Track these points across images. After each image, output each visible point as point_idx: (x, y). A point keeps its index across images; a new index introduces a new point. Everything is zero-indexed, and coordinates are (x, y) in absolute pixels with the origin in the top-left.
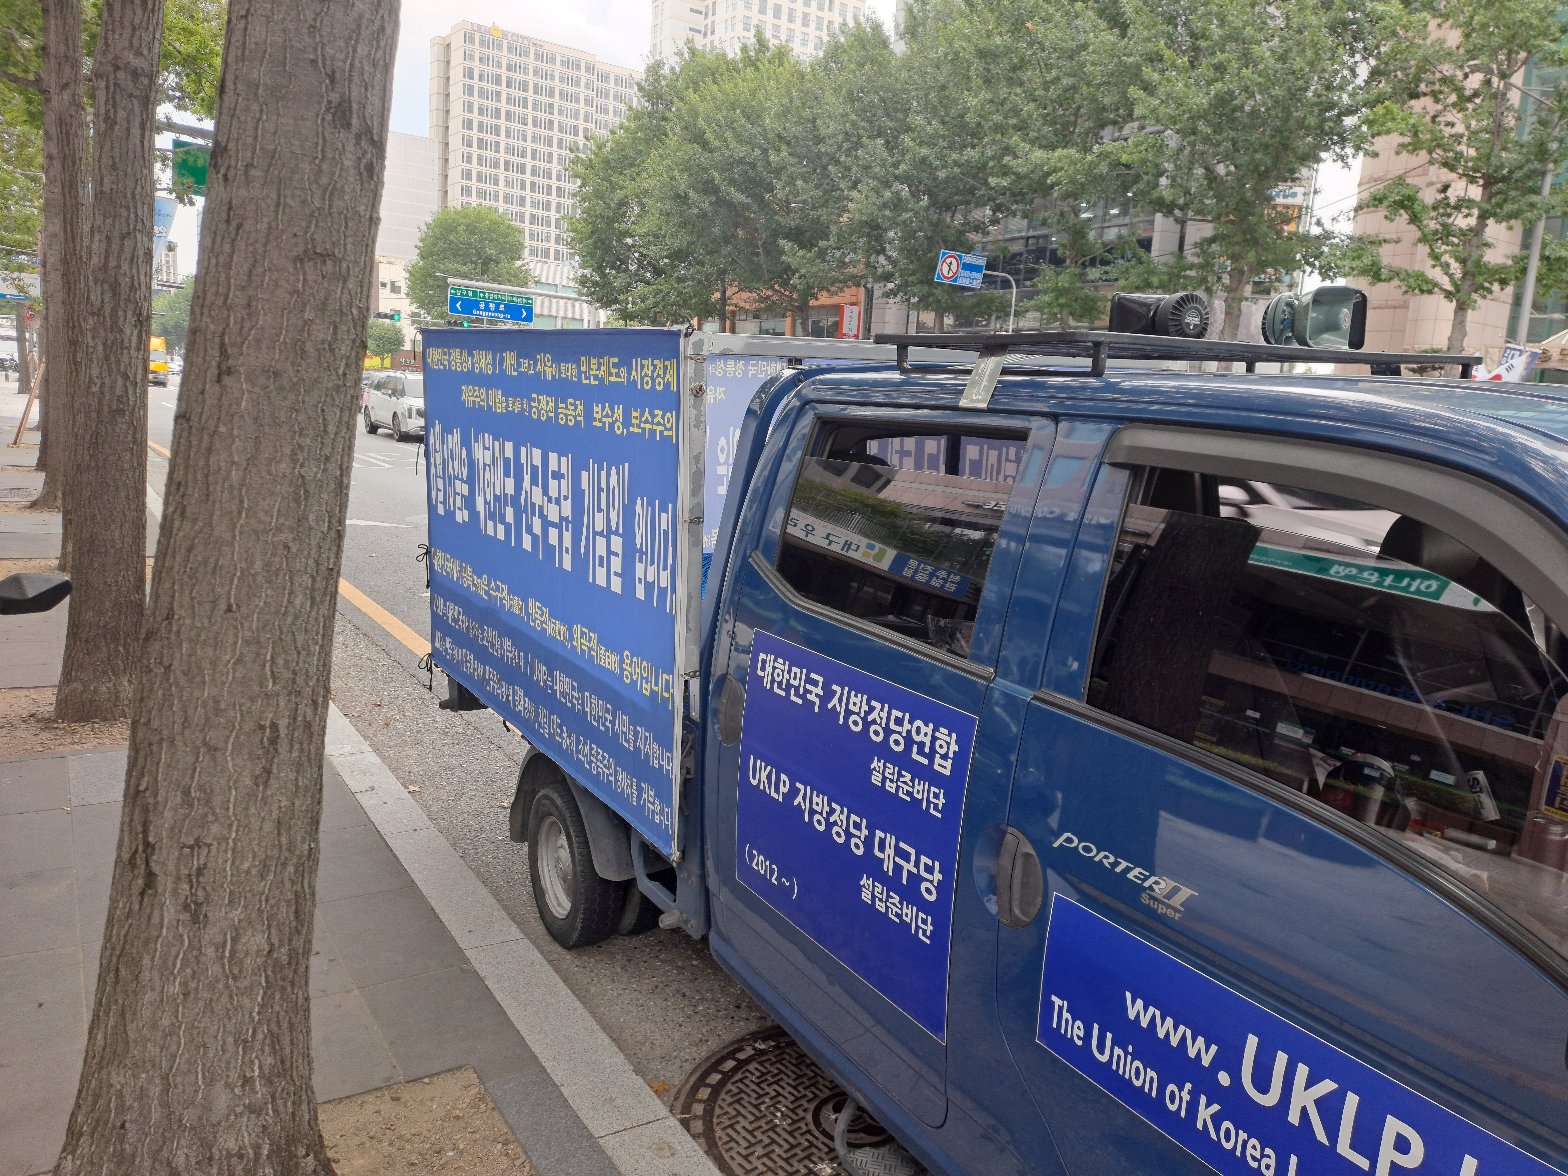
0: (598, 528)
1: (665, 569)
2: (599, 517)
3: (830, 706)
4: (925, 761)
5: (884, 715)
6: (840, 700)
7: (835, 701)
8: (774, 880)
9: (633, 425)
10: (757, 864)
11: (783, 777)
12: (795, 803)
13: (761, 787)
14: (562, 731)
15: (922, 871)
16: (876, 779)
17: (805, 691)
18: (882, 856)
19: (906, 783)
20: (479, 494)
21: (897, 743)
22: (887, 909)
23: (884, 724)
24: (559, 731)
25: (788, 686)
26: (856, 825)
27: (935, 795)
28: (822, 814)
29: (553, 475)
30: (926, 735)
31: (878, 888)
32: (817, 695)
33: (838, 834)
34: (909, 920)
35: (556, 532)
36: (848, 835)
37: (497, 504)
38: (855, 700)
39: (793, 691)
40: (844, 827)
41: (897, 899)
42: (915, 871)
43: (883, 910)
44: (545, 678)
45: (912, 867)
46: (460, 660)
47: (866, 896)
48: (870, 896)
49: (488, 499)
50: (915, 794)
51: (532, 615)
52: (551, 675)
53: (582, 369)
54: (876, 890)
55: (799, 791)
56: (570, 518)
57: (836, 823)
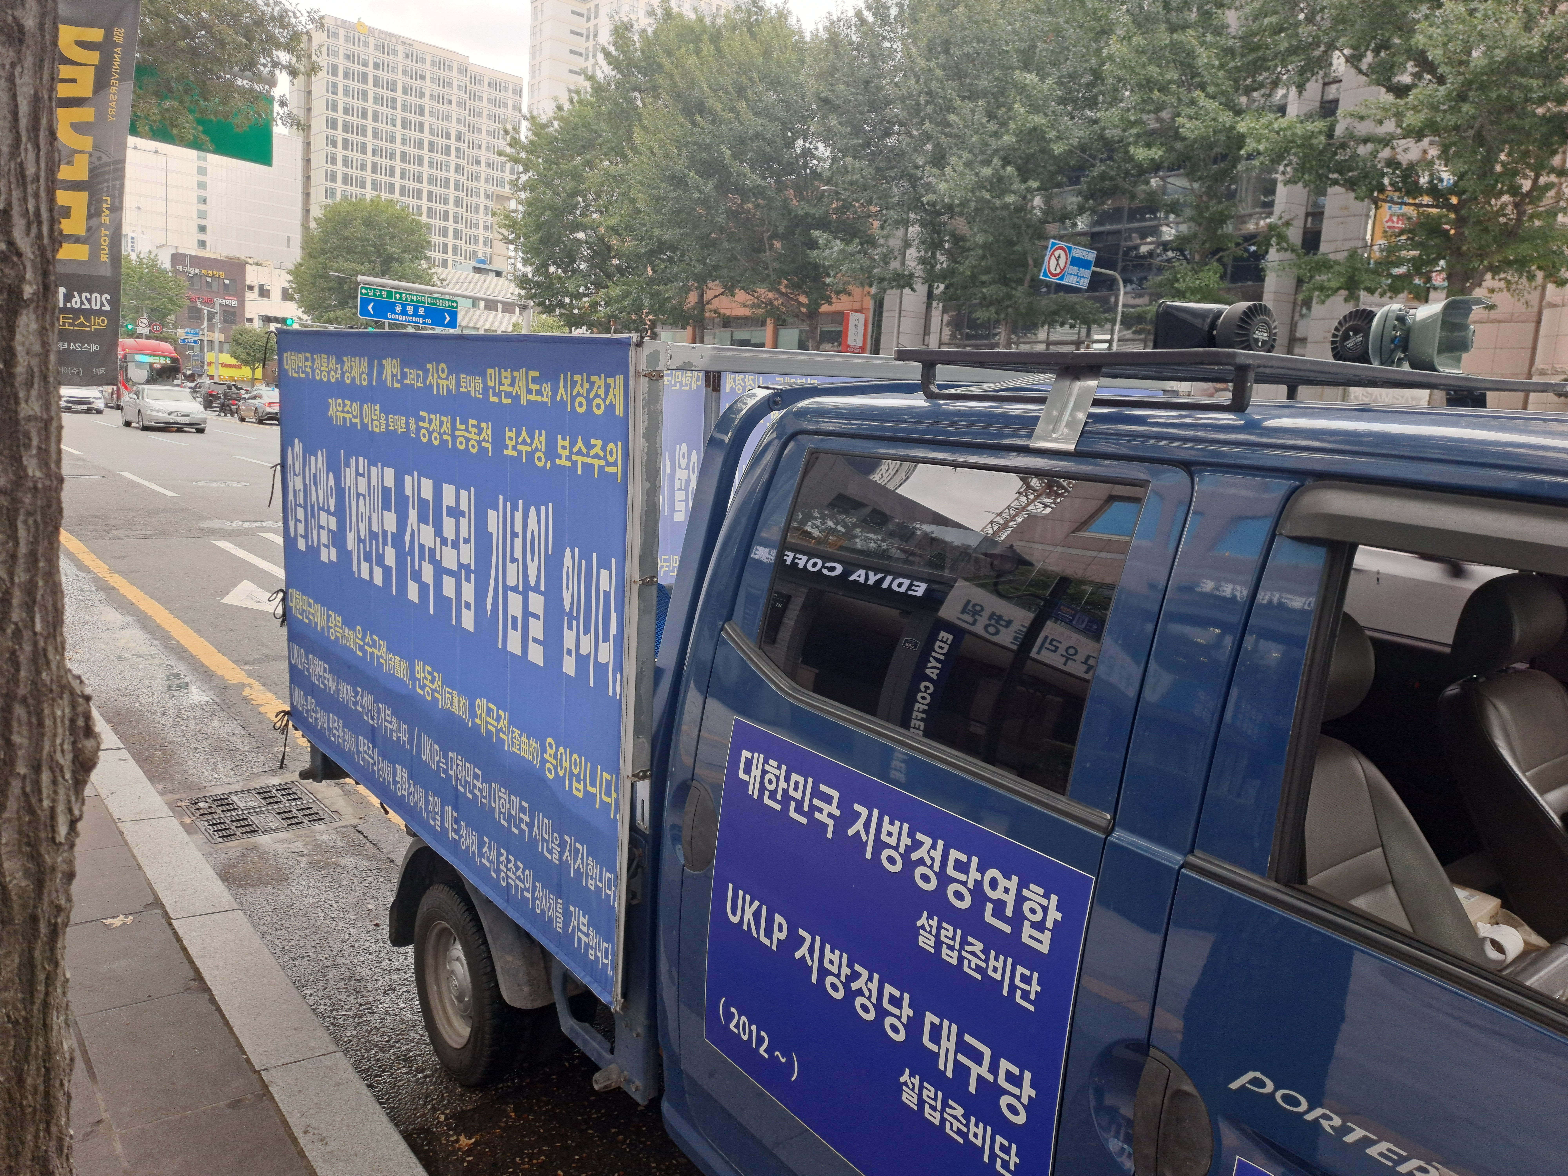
0: (511, 582)
1: (606, 639)
2: (512, 568)
4: (1007, 929)
8: (762, 1050)
9: (560, 457)
10: (737, 1026)
11: (778, 919)
12: (798, 955)
13: (745, 928)
14: (460, 827)
15: (1002, 1080)
16: (926, 941)
17: (812, 808)
18: (935, 1048)
19: (975, 954)
20: (351, 529)
21: (958, 895)
22: (943, 1121)
23: (937, 867)
24: (455, 827)
25: (786, 798)
26: (893, 1000)
27: (1023, 978)
28: (838, 976)
29: (449, 511)
30: (1007, 890)
31: (929, 1090)
32: (830, 815)
33: (864, 1008)
34: (979, 1143)
35: (453, 582)
36: (880, 1011)
37: (374, 543)
38: (891, 828)
39: (793, 805)
40: (874, 999)
41: (959, 1111)
42: (991, 1078)
43: (937, 1122)
44: (436, 759)
45: (985, 1071)
46: (325, 726)
47: (909, 1097)
48: (915, 1099)
49: (362, 536)
50: (990, 972)
51: (419, 681)
52: (445, 756)
53: (489, 383)
54: (925, 1093)
55: (803, 940)
56: (472, 567)
57: (861, 992)
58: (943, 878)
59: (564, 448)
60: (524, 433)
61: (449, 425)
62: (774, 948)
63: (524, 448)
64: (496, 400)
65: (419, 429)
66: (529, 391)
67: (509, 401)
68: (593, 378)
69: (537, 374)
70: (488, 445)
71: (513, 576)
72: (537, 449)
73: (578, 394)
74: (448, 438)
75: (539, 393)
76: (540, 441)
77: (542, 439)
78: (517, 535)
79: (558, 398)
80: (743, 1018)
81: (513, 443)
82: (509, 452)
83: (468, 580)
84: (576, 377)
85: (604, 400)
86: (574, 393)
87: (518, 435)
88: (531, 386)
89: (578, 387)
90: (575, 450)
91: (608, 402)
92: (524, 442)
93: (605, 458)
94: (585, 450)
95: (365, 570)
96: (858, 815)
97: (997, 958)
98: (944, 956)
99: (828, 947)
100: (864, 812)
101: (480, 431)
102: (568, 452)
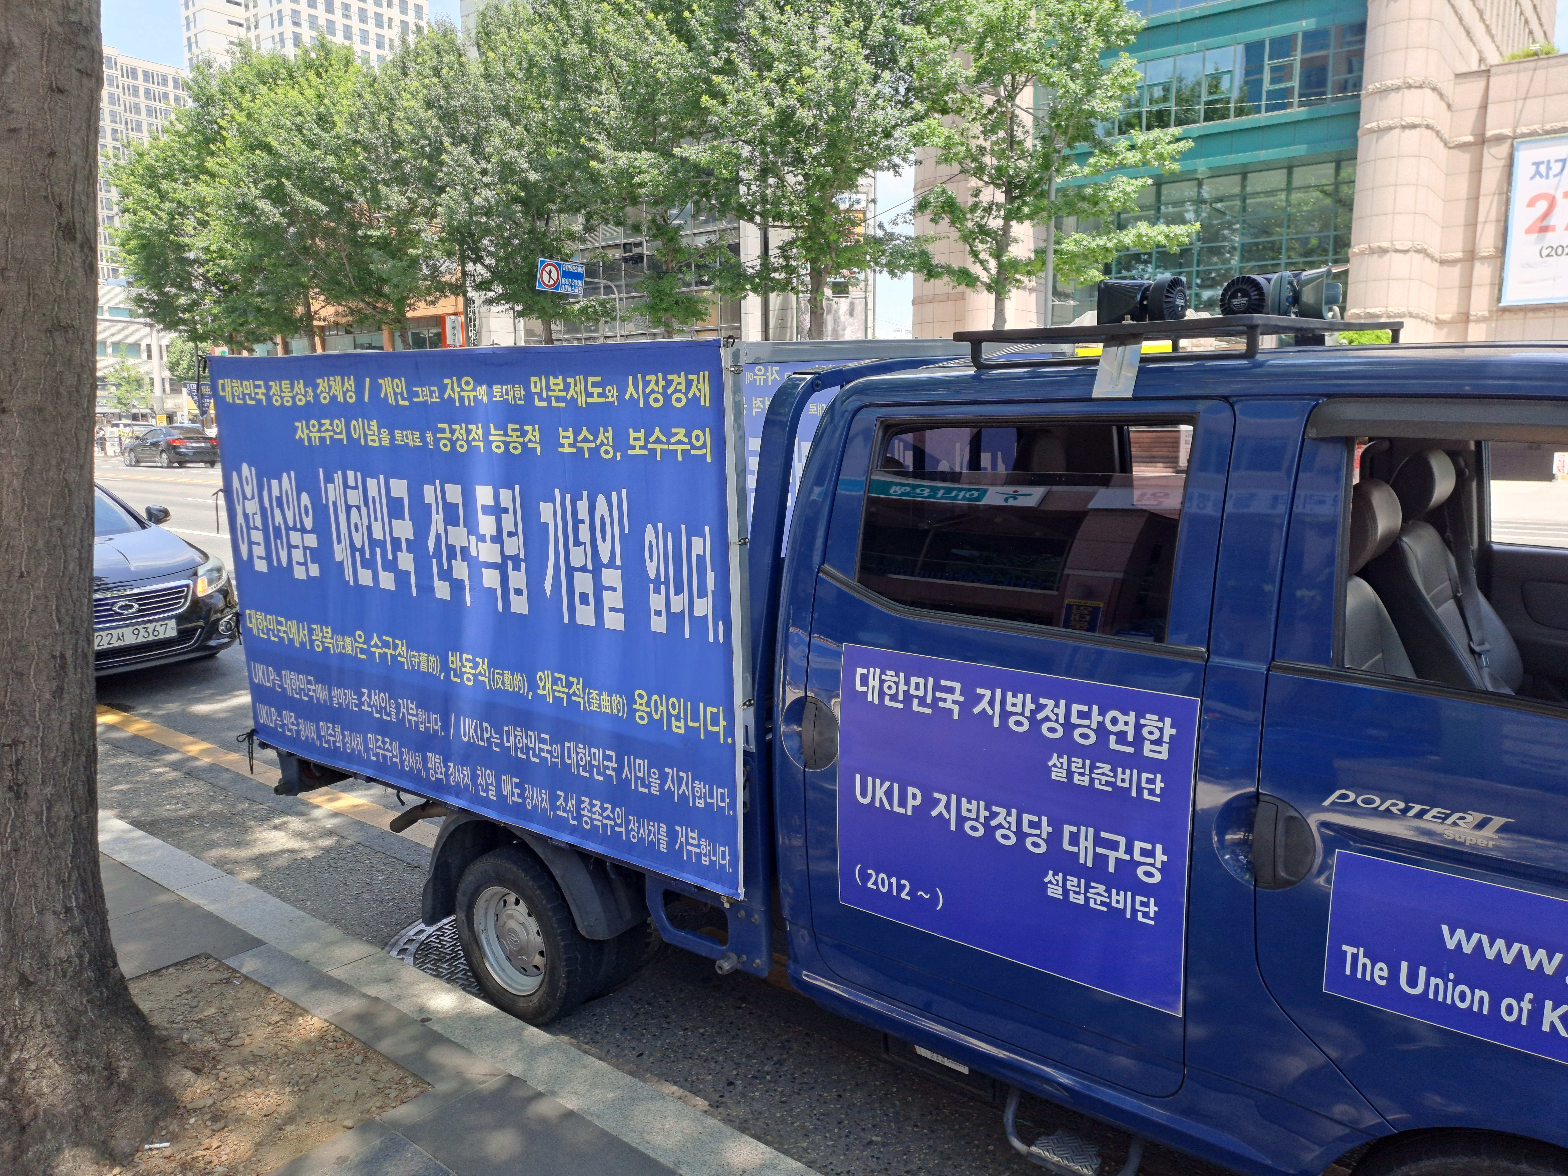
0: (577, 564)
1: (702, 595)
2: (576, 551)
3: (976, 710)
4: (1131, 750)
5: (1061, 711)
6: (991, 703)
7: (984, 704)
8: (903, 895)
10: (875, 883)
11: (911, 790)
12: (934, 813)
13: (877, 805)
14: (523, 790)
15: (1137, 857)
16: (1058, 775)
17: (935, 699)
18: (1075, 849)
19: (1103, 774)
20: (339, 542)
21: (1084, 736)
22: (1087, 899)
23: (1062, 720)
24: (517, 791)
25: (908, 697)
26: (1032, 824)
27: (1149, 781)
28: (977, 820)
29: (487, 510)
30: (1126, 723)
31: (1072, 881)
32: (954, 702)
33: (1005, 837)
34: (1121, 906)
35: (497, 573)
36: (1021, 836)
37: (378, 550)
38: (1015, 700)
39: (915, 701)
40: (1014, 828)
41: (1101, 888)
42: (1127, 857)
43: (1082, 902)
44: (486, 735)
45: (1121, 854)
46: (314, 735)
47: (1055, 892)
48: (1060, 891)
49: (359, 546)
50: (1119, 784)
51: (455, 670)
52: (499, 731)
53: (533, 390)
54: (1069, 883)
55: (938, 801)
56: (522, 556)
57: (1000, 826)
58: (1069, 726)
59: (635, 439)
60: (584, 431)
61: (480, 432)
62: (909, 813)
63: (586, 445)
64: (545, 404)
65: (436, 442)
66: (589, 395)
67: (563, 405)
68: (669, 377)
69: (599, 379)
70: (538, 446)
71: (578, 557)
72: (602, 444)
73: (653, 391)
74: (481, 444)
75: (600, 395)
76: (606, 436)
77: (609, 434)
78: (582, 522)
79: (627, 397)
80: (881, 875)
81: (571, 441)
82: (567, 449)
83: (516, 567)
84: (648, 377)
85: (686, 395)
86: (648, 390)
87: (576, 435)
88: (591, 390)
89: (652, 385)
90: (652, 439)
91: (690, 395)
92: (585, 440)
93: (690, 443)
94: (664, 439)
95: (365, 577)
96: (983, 696)
97: (1124, 773)
98: (1076, 781)
99: (964, 800)
100: (988, 693)
101: (524, 434)
102: (642, 443)
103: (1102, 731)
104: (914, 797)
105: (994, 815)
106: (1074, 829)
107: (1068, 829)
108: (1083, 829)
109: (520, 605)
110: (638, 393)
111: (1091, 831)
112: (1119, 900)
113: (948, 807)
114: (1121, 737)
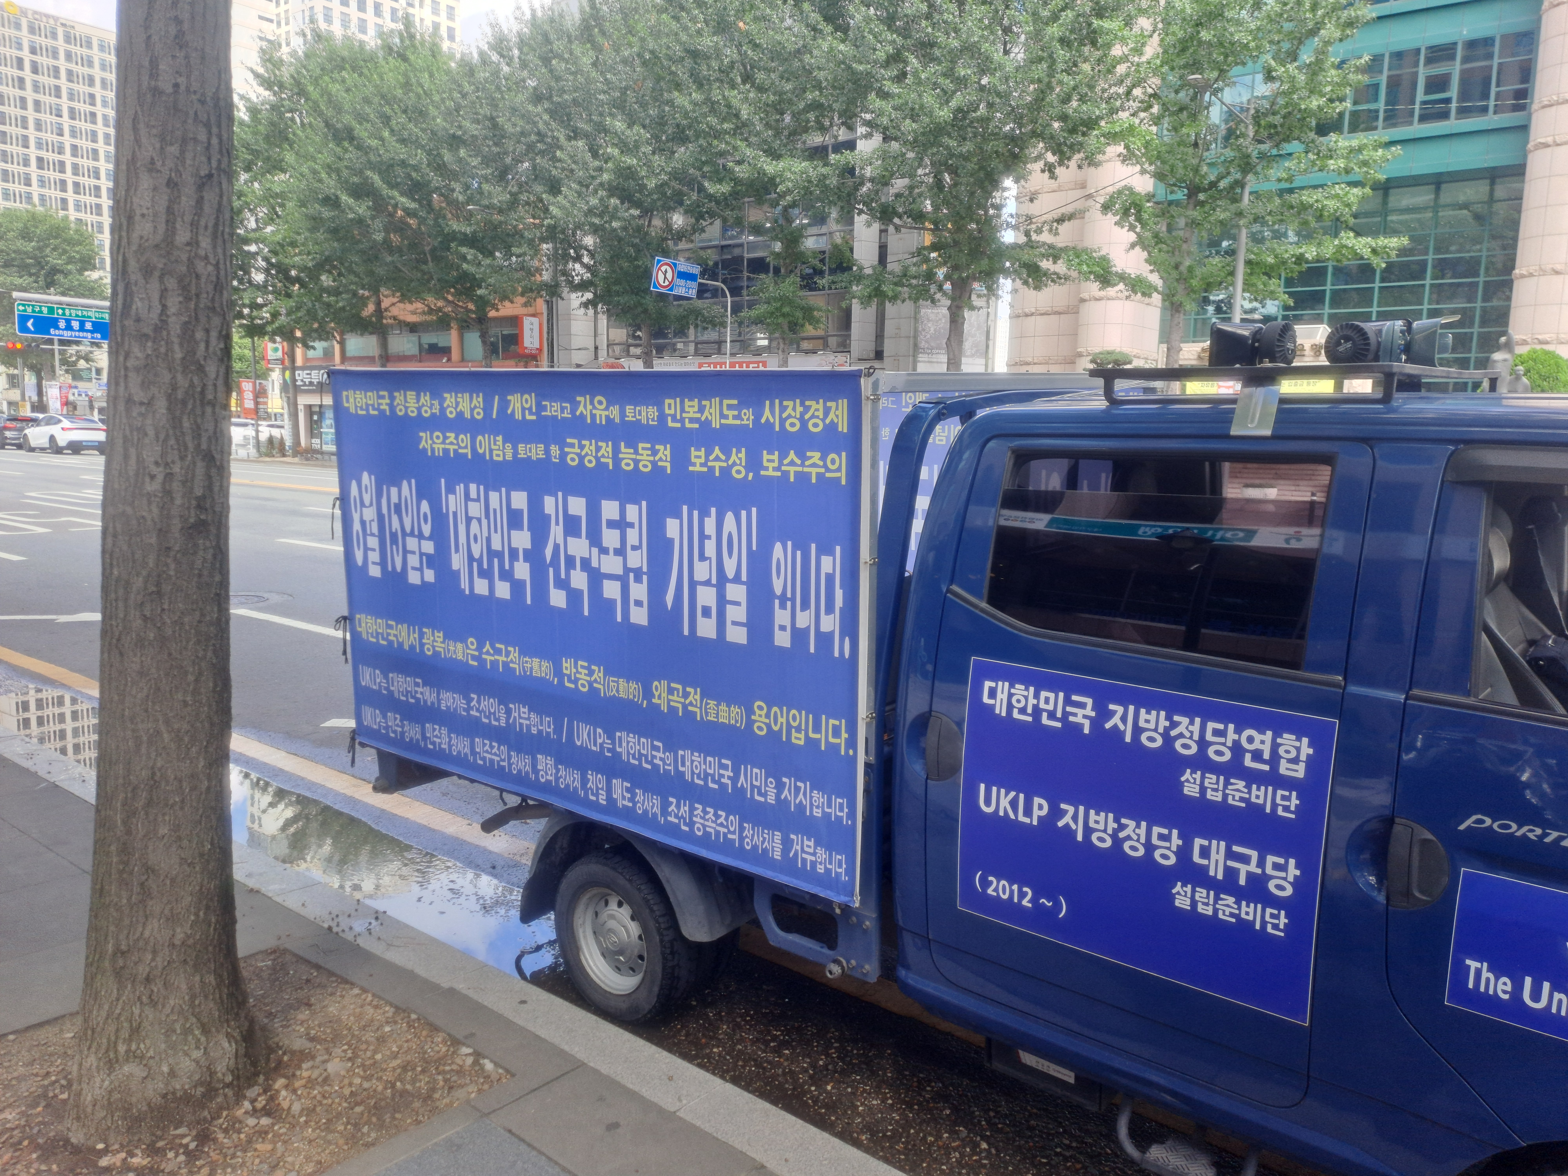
0: (700, 578)
1: (830, 612)
2: (701, 566)
3: (1108, 726)
4: (1266, 768)
5: (1196, 728)
6: (1124, 719)
7: (1116, 720)
8: (1025, 903)
9: (767, 469)
10: (996, 890)
11: (1037, 800)
12: (1060, 824)
13: (1001, 813)
14: (634, 795)
15: (1269, 870)
16: (1191, 790)
17: (1066, 714)
18: (1205, 862)
19: (1238, 790)
20: (457, 551)
21: (1219, 753)
22: (1216, 911)
23: (1196, 737)
24: (628, 795)
25: (1037, 711)
26: (1161, 837)
27: (1284, 798)
28: (1105, 831)
29: (611, 524)
30: (1263, 742)
31: (1201, 893)
32: (1085, 717)
33: (1133, 848)
34: (1251, 918)
35: (617, 585)
36: (1150, 848)
37: (496, 560)
38: (1148, 717)
39: (1045, 715)
40: (1143, 840)
41: (1231, 900)
42: (1259, 871)
43: (1210, 913)
44: (599, 741)
45: (1253, 868)
46: (419, 736)
47: (1182, 902)
48: (1188, 902)
49: (476, 555)
50: (1253, 800)
51: (569, 676)
52: (611, 737)
53: (667, 411)
54: (1197, 895)
55: (1065, 812)
56: (645, 569)
57: (1129, 838)
58: (1203, 744)
59: (769, 461)
60: (717, 451)
61: (610, 449)
62: (1035, 823)
63: (717, 465)
64: (678, 425)
65: (563, 456)
66: (723, 416)
67: (697, 426)
68: (807, 403)
69: (735, 402)
70: (668, 465)
71: (702, 571)
72: (734, 464)
73: (789, 416)
74: (610, 461)
75: (735, 418)
76: (739, 457)
77: (742, 455)
78: (709, 537)
79: (763, 420)
80: (1003, 882)
81: (703, 460)
82: (698, 468)
83: (638, 579)
84: (785, 403)
85: (823, 420)
86: (784, 415)
87: (708, 454)
88: (726, 412)
89: (789, 411)
90: (786, 462)
91: (828, 421)
92: (717, 459)
93: (825, 466)
94: (799, 462)
95: (481, 587)
96: (1114, 712)
97: (1258, 789)
98: (1209, 797)
99: (1092, 812)
100: (1120, 710)
101: (655, 452)
102: (776, 464)
103: (1237, 749)
104: (1041, 807)
105: (1122, 827)
106: (1206, 843)
107: (1198, 842)
108: (1214, 842)
109: (640, 616)
110: (774, 417)
111: (1223, 844)
112: (1249, 912)
113: (1075, 818)
114: (1257, 756)
